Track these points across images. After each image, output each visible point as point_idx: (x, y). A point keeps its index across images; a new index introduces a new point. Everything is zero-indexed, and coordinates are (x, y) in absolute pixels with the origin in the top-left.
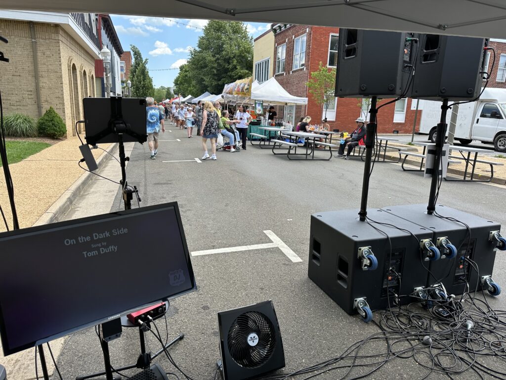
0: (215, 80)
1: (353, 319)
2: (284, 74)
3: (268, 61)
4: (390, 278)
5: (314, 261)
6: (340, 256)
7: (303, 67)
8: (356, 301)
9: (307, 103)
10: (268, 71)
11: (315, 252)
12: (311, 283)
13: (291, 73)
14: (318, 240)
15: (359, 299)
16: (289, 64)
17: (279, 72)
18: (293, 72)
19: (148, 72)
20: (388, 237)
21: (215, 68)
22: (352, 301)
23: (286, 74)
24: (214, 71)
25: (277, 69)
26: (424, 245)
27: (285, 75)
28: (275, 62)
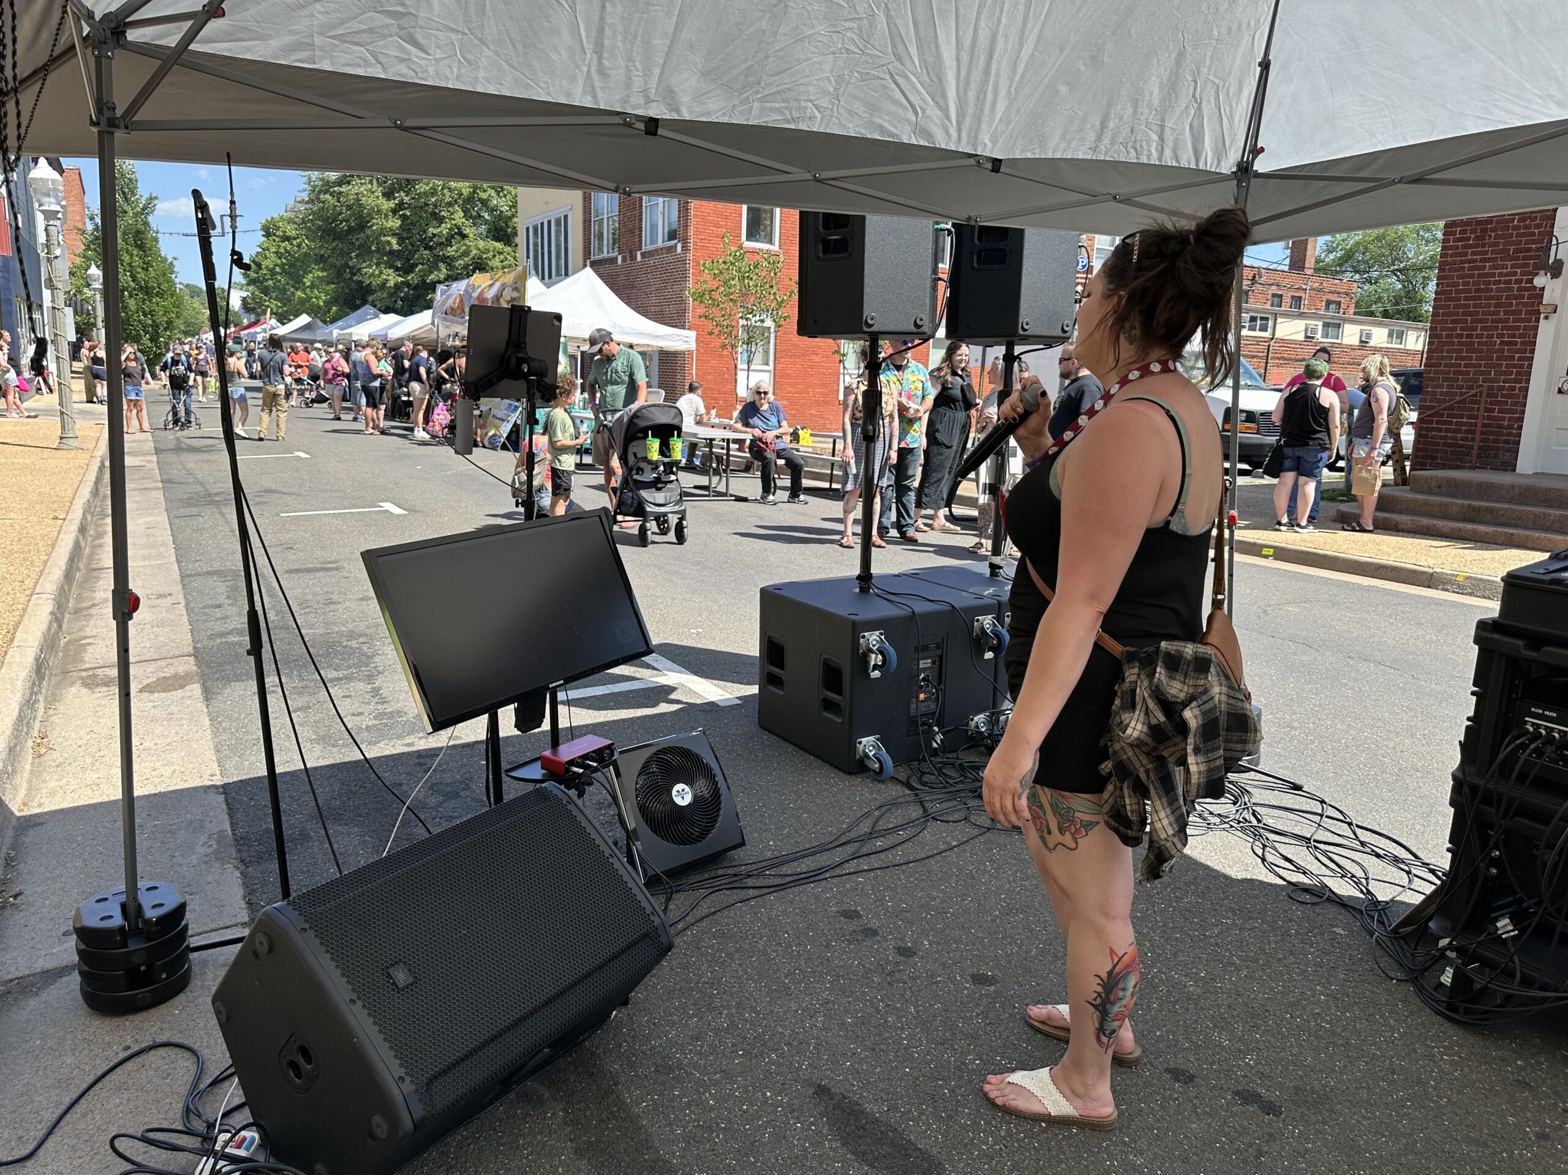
0: (397, 269)
1: (856, 780)
2: (616, 258)
3: (566, 217)
4: (922, 696)
5: (772, 688)
6: (825, 660)
7: (673, 243)
8: (860, 743)
9: (692, 346)
10: (566, 248)
11: (773, 668)
12: (766, 736)
13: (639, 258)
14: (778, 638)
15: (864, 740)
16: (631, 231)
17: (601, 250)
18: (643, 255)
19: (156, 240)
20: (913, 612)
21: (394, 235)
22: (852, 746)
23: (624, 260)
24: (389, 243)
25: (594, 244)
26: (983, 629)
27: (620, 261)
28: (587, 222)
